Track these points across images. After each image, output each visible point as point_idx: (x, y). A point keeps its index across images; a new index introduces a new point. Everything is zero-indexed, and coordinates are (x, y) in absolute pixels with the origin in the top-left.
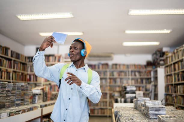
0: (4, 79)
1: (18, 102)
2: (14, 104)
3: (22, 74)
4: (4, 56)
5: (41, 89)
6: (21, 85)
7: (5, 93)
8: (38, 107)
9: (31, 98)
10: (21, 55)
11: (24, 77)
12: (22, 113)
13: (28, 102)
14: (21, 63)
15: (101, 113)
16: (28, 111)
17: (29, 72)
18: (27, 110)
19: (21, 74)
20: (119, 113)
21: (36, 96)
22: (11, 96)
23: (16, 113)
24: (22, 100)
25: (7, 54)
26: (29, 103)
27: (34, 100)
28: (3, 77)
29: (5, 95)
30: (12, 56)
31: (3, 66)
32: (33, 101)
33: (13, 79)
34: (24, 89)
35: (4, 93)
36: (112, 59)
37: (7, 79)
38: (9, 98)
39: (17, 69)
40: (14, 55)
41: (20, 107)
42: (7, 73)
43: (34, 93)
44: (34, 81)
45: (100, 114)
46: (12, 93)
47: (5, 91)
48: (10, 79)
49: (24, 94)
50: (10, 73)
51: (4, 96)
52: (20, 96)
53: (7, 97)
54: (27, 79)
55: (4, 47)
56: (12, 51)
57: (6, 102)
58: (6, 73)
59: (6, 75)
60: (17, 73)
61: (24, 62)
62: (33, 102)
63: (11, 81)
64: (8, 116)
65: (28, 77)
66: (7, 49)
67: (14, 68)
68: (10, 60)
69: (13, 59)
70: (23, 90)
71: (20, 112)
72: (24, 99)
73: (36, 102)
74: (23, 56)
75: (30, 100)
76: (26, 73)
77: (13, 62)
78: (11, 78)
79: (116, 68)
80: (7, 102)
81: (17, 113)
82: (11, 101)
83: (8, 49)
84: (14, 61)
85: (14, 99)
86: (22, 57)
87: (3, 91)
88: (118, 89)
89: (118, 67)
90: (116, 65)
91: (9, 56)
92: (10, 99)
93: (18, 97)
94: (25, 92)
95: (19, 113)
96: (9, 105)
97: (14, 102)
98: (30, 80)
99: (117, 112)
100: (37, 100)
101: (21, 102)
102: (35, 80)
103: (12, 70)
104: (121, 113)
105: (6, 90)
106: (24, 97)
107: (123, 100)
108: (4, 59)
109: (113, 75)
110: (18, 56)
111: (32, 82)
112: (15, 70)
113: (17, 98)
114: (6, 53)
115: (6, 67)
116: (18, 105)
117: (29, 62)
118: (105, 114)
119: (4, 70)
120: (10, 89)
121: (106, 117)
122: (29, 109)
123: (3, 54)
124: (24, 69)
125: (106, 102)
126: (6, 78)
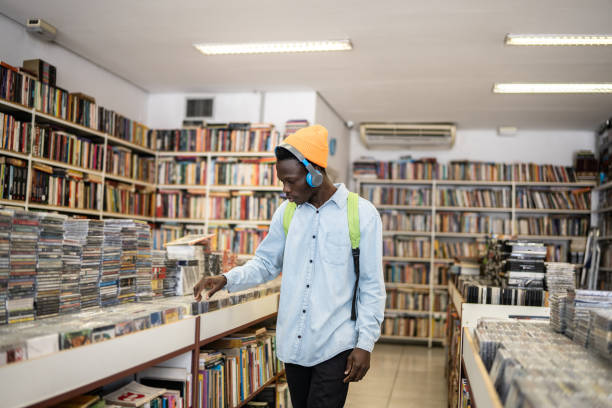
0: (76, 205)
1: (112, 291)
2: (95, 296)
3: (139, 188)
4: (73, 125)
5: (197, 244)
6: (120, 228)
7: (60, 257)
8: (185, 309)
9: (159, 276)
10: (135, 123)
11: (145, 199)
12: (117, 335)
13: (149, 290)
14: (134, 152)
15: (407, 333)
16: (142, 328)
17: (162, 186)
18: (138, 325)
19: (133, 190)
20: (500, 350)
21: (179, 270)
22: (83, 267)
23: (95, 334)
24: (126, 282)
25: (84, 119)
26: (152, 294)
27: (171, 284)
28: (72, 200)
29: (59, 264)
30: (102, 128)
31: (71, 162)
32: (166, 287)
33: (105, 208)
34: (132, 242)
35: (53, 255)
36: (451, 145)
37: (85, 207)
38: (74, 277)
39: (119, 173)
40: (111, 125)
41: (115, 310)
42: (87, 184)
43: (170, 258)
44: (177, 216)
45: (401, 336)
46: (85, 258)
47: (57, 247)
48: (95, 207)
49: (134, 260)
50: (96, 184)
51: (55, 266)
52: (116, 267)
53: (65, 272)
54: (156, 207)
55: (74, 95)
56: (101, 110)
57: (63, 291)
58: (81, 185)
59: (81, 194)
60: (121, 187)
61: (144, 148)
62: (167, 292)
63: (100, 213)
64: (60, 348)
65: (158, 201)
66: (84, 101)
67: (110, 170)
68: (95, 140)
69: (106, 136)
70: (128, 246)
71: (111, 333)
72: (132, 279)
73: (179, 290)
74: (142, 127)
75: (154, 285)
76: (151, 187)
77: (105, 146)
78: (100, 205)
79: (465, 177)
80: (68, 291)
81: (97, 337)
82: (85, 285)
83: (91, 101)
84: (111, 144)
85: (95, 280)
86: (138, 130)
87: (50, 249)
88: (467, 251)
89: (471, 170)
90: (465, 164)
91: (93, 128)
92: (78, 280)
93: (108, 271)
94: (136, 252)
95: (107, 337)
96: (73, 299)
97: (95, 290)
98: (165, 212)
99: (491, 344)
100: (180, 283)
101: (120, 289)
102: (181, 212)
103: (103, 174)
104: (511, 352)
105: (64, 243)
106: (133, 273)
107: (496, 291)
108: (74, 137)
109: (452, 203)
110: (123, 126)
111: (171, 219)
112: (114, 176)
113: (105, 274)
114: (82, 117)
115: (81, 165)
116: (109, 302)
117: (163, 148)
118: (422, 337)
119: (75, 175)
120: (79, 241)
121: (424, 344)
122: (146, 318)
123: (72, 120)
124: (145, 174)
125: (426, 295)
126: (81, 204)
